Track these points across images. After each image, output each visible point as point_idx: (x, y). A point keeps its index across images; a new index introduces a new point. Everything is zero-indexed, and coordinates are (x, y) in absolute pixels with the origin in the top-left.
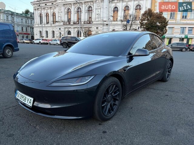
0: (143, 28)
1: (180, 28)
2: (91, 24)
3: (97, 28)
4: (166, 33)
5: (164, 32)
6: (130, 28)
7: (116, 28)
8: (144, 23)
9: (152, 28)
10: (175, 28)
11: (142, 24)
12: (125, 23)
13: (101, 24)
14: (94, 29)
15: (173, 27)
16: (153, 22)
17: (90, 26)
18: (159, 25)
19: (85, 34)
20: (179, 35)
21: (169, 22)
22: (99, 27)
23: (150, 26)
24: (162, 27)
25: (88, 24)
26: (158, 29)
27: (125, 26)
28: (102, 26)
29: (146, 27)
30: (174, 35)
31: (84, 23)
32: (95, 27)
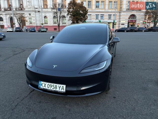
0: (70, 15)
1: (95, 15)
2: (23, 10)
3: (30, 14)
4: (87, 19)
5: (86, 18)
6: (60, 15)
7: (47, 14)
8: (71, 11)
9: (77, 15)
10: (92, 15)
11: (69, 11)
12: (55, 10)
13: (33, 11)
14: (27, 15)
15: (91, 14)
16: (77, 10)
17: (23, 13)
18: (82, 12)
19: (19, 20)
20: (95, 20)
21: (88, 10)
22: (32, 14)
23: (75, 13)
24: (84, 14)
25: (20, 10)
26: (81, 16)
27: (55, 13)
28: (34, 13)
29: (72, 14)
30: (92, 20)
31: (16, 10)
32: (28, 14)
